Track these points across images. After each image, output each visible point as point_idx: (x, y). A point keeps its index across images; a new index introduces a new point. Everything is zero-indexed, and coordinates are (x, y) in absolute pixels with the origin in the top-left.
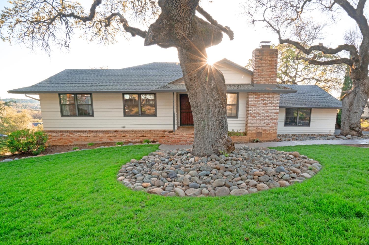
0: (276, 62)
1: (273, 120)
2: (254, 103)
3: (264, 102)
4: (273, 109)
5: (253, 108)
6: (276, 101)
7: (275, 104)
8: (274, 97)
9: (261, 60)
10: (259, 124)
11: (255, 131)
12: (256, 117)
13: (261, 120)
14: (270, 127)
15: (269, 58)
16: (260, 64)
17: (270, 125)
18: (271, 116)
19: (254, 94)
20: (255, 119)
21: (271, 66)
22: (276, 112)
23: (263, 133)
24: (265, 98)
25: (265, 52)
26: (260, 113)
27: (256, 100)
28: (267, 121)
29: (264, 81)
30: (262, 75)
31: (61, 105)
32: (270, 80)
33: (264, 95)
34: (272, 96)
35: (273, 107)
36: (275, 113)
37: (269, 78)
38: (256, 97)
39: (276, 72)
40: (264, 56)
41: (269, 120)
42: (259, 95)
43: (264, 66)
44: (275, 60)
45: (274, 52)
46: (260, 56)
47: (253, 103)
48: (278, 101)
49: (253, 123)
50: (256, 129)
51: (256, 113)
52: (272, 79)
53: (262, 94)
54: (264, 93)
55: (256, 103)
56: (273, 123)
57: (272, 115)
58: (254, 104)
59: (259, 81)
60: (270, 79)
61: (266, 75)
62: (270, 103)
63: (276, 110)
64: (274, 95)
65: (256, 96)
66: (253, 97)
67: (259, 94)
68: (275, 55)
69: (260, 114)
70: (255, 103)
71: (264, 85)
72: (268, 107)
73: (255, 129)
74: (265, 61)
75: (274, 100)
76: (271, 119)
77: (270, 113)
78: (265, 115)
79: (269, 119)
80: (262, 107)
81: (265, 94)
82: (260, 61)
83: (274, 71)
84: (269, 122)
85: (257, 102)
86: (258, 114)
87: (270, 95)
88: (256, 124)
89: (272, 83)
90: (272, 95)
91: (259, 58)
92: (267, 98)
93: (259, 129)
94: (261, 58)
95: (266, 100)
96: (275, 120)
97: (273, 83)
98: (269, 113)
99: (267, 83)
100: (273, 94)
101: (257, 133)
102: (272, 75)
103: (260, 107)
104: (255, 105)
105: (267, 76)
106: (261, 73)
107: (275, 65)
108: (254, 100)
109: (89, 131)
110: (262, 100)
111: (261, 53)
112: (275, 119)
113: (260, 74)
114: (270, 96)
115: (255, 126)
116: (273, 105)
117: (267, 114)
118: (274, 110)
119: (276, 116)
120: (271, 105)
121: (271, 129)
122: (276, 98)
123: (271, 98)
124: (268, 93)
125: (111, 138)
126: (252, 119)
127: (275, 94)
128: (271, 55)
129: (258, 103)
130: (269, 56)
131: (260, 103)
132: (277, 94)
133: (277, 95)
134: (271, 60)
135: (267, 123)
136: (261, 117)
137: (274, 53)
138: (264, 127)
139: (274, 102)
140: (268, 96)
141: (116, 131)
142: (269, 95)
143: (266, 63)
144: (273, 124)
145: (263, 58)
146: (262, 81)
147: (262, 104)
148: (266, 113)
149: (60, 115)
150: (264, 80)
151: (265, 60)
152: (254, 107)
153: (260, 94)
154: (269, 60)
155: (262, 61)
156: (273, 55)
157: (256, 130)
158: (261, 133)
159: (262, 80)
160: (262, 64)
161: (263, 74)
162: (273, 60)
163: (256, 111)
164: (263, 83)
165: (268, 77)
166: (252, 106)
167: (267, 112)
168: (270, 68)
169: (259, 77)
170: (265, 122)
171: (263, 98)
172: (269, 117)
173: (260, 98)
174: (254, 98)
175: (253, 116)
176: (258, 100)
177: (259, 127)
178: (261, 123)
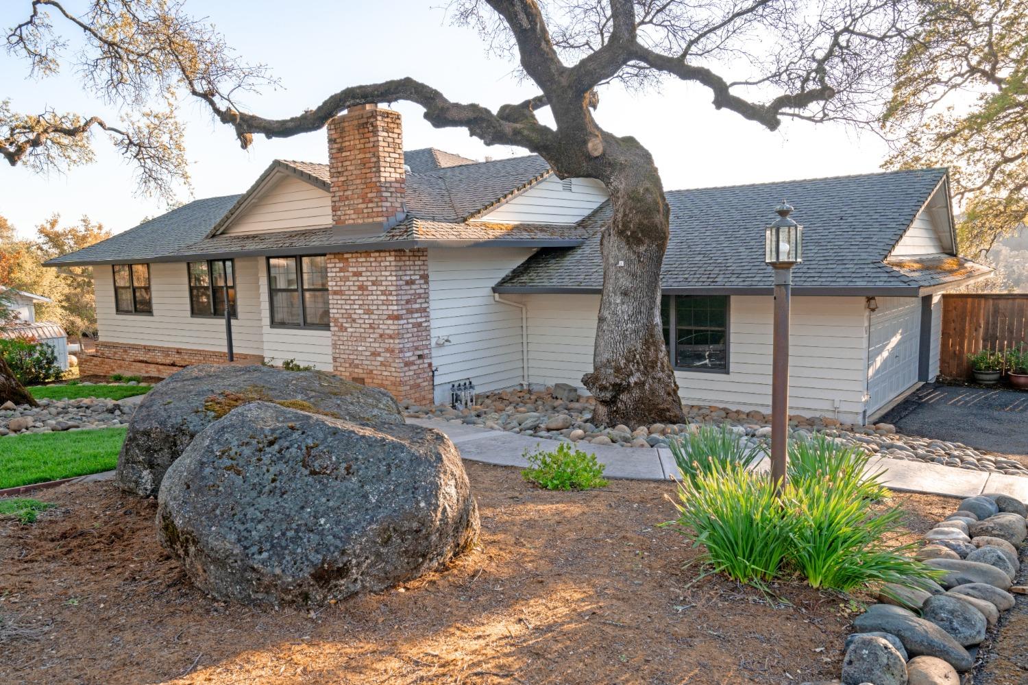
0: (374, 149)
1: (386, 341)
2: (339, 284)
3: (358, 281)
4: (383, 304)
5: (339, 302)
6: (386, 276)
7: (386, 286)
8: (382, 264)
9: (340, 150)
10: (355, 353)
11: (348, 374)
12: (346, 328)
13: (359, 339)
14: (382, 364)
15: (357, 142)
16: (340, 165)
17: (379, 355)
18: (379, 328)
20: (345, 334)
21: (365, 164)
22: (390, 313)
23: (366, 380)
24: (360, 269)
25: (346, 124)
26: (354, 316)
27: (342, 274)
28: (371, 343)
29: (353, 216)
30: (347, 198)
31: (116, 289)
32: (365, 211)
33: (357, 257)
34: (376, 261)
35: (383, 298)
36: (390, 317)
37: (363, 206)
38: (341, 265)
39: (378, 184)
40: (347, 139)
41: (375, 339)
42: (347, 259)
43: (349, 168)
44: (371, 145)
45: (366, 120)
46: (338, 140)
47: (336, 285)
48: (391, 275)
49: (341, 347)
50: (350, 365)
52: (370, 205)
53: (352, 257)
54: (357, 252)
55: (343, 283)
56: (387, 350)
57: (381, 322)
58: (338, 288)
59: (342, 218)
60: (367, 208)
61: (356, 196)
62: (374, 283)
63: (390, 307)
64: (379, 259)
66: (335, 267)
67: (346, 256)
68: (371, 128)
69: (354, 321)
70: (341, 286)
71: (354, 229)
72: (370, 298)
73: (347, 365)
74: (348, 154)
75: (383, 273)
76: (381, 336)
77: (376, 317)
78: (364, 323)
79: (374, 336)
80: (357, 297)
81: (359, 255)
82: (339, 155)
83: (374, 180)
84: (377, 345)
85: (345, 282)
86: (349, 320)
87: (372, 259)
88: (348, 352)
89: (371, 220)
90: (375, 257)
92: (364, 269)
93: (357, 366)
95: (363, 274)
96: (392, 341)
97: (375, 219)
98: (373, 317)
99: (360, 221)
100: (377, 254)
102: (369, 195)
103: (352, 298)
104: (341, 291)
105: (358, 198)
106: (344, 191)
107: (374, 160)
108: (338, 274)
109: (145, 347)
111: (338, 131)
112: (391, 337)
113: (341, 194)
114: (371, 262)
115: (347, 356)
116: (381, 291)
117: (369, 319)
118: (385, 307)
119: (391, 327)
120: (377, 290)
121: (384, 368)
122: (386, 267)
123: (374, 269)
124: (366, 252)
125: (161, 367)
126: (338, 333)
127: (382, 254)
128: (361, 131)
129: (347, 283)
130: (357, 137)
131: (351, 283)
132: (388, 254)
133: (388, 259)
134: (362, 146)
135: (373, 350)
136: (357, 330)
137: (367, 123)
138: (368, 363)
139: (381, 281)
140: (367, 261)
141: (179, 352)
142: (368, 259)
143: (353, 157)
144: (388, 355)
145: (344, 145)
146: (347, 217)
147: (356, 288)
148: (367, 316)
149: (114, 310)
150: (352, 212)
151: (350, 151)
152: (339, 297)
154: (358, 147)
155: (344, 154)
156: (366, 130)
157: (351, 369)
158: (363, 379)
159: (348, 212)
160: (345, 164)
162: (367, 145)
163: (344, 311)
164: (351, 222)
165: (361, 201)
166: (335, 293)
167: (369, 312)
168: (364, 171)
169: (340, 204)
170: (368, 345)
171: (355, 269)
172: (374, 328)
173: (350, 269)
174: (338, 270)
175: (339, 324)
176: (346, 274)
177: (356, 362)
178: (360, 349)
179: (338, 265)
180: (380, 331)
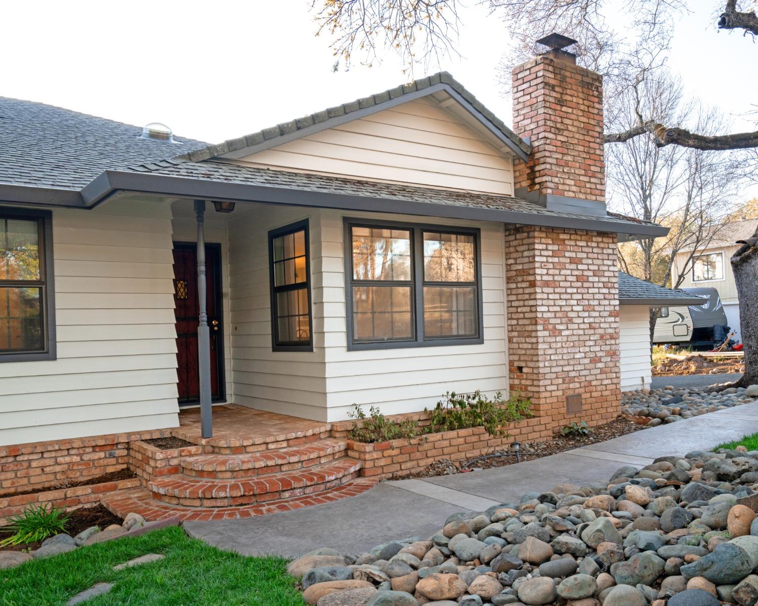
0: (598, 117)
1: (607, 342)
2: (551, 272)
3: (577, 269)
4: (604, 299)
5: (551, 296)
6: (609, 266)
7: (609, 277)
8: (604, 251)
9: (560, 102)
10: (572, 362)
11: (560, 393)
12: (560, 332)
13: (577, 344)
14: (602, 371)
15: (581, 101)
16: (559, 120)
17: (599, 360)
18: (600, 327)
19: (547, 237)
20: (558, 339)
21: (588, 131)
22: (612, 308)
23: (584, 396)
24: (580, 255)
26: (571, 315)
27: (556, 260)
28: (592, 346)
29: (574, 189)
30: (567, 164)
32: (588, 185)
33: (576, 240)
34: (598, 247)
35: (605, 291)
36: (611, 314)
37: (585, 179)
38: (556, 248)
40: (568, 92)
41: (595, 341)
42: (564, 240)
43: (570, 128)
44: (596, 111)
45: (590, 81)
46: (557, 89)
47: (547, 274)
49: (553, 357)
50: (564, 379)
51: (558, 315)
52: (592, 180)
53: (570, 239)
54: (576, 233)
55: (557, 272)
56: (608, 354)
57: (603, 320)
58: (550, 278)
59: (560, 187)
61: (578, 165)
62: (595, 274)
63: (612, 302)
64: (602, 245)
65: (553, 244)
66: (547, 249)
67: (562, 236)
69: (571, 320)
70: (553, 275)
71: (576, 203)
72: (591, 291)
73: (560, 381)
74: (570, 110)
75: (605, 262)
76: (602, 337)
77: (598, 314)
78: (584, 323)
79: (595, 338)
80: (575, 290)
81: (579, 238)
82: (559, 107)
84: (598, 348)
85: (560, 269)
86: (564, 320)
87: (594, 245)
88: (562, 363)
89: (594, 198)
90: (598, 243)
91: (554, 94)
92: (585, 255)
93: (572, 380)
94: (558, 96)
95: (583, 262)
96: (613, 342)
97: (598, 198)
98: (594, 314)
99: (581, 196)
100: (600, 239)
101: (567, 398)
102: (592, 168)
103: (569, 290)
104: (554, 282)
105: (580, 168)
106: (563, 154)
108: (550, 260)
110: (572, 261)
112: (612, 337)
113: (560, 156)
114: (593, 248)
115: (560, 369)
116: (603, 283)
117: (589, 317)
118: (606, 302)
119: (612, 326)
120: (599, 282)
121: (604, 376)
122: (608, 255)
123: (596, 256)
124: (587, 234)
126: (549, 339)
127: (604, 239)
128: (585, 90)
129: (563, 272)
130: (581, 95)
131: (569, 272)
134: (586, 109)
135: (592, 355)
136: (575, 333)
137: (592, 86)
138: (586, 372)
139: (604, 271)
140: (587, 246)
142: (589, 244)
143: (575, 117)
144: (609, 359)
145: (564, 98)
146: (567, 188)
147: (574, 279)
148: (586, 314)
150: (572, 182)
151: (572, 108)
152: (551, 290)
153: (566, 236)
154: (582, 107)
155: (564, 109)
156: (591, 93)
157: (564, 386)
158: (579, 395)
159: (568, 182)
160: (566, 121)
161: (569, 158)
162: (590, 110)
163: (558, 309)
164: (571, 194)
165: (583, 172)
166: (547, 284)
167: (589, 308)
168: (587, 138)
170: (588, 349)
171: (573, 255)
172: (594, 329)
173: (567, 254)
174: (550, 253)
175: (550, 327)
176: (562, 260)
177: (572, 374)
178: (577, 356)
179: (550, 247)
180: (601, 331)
